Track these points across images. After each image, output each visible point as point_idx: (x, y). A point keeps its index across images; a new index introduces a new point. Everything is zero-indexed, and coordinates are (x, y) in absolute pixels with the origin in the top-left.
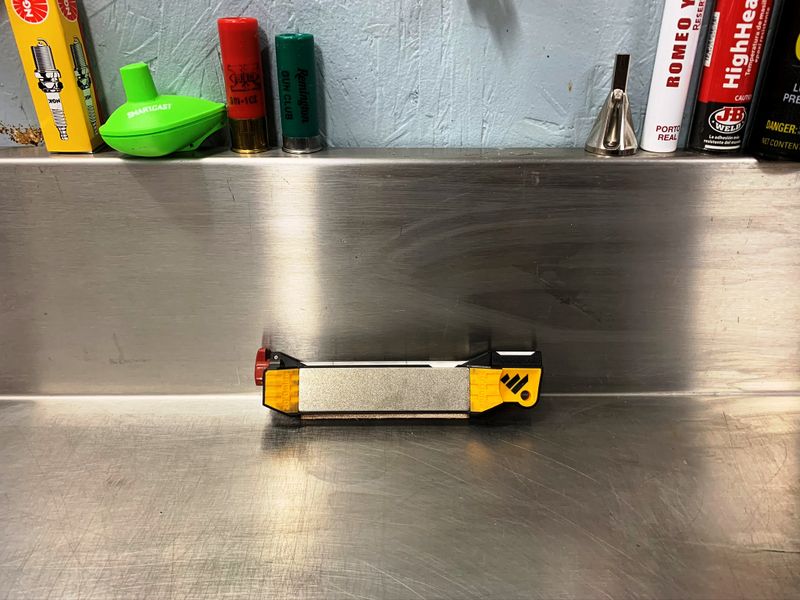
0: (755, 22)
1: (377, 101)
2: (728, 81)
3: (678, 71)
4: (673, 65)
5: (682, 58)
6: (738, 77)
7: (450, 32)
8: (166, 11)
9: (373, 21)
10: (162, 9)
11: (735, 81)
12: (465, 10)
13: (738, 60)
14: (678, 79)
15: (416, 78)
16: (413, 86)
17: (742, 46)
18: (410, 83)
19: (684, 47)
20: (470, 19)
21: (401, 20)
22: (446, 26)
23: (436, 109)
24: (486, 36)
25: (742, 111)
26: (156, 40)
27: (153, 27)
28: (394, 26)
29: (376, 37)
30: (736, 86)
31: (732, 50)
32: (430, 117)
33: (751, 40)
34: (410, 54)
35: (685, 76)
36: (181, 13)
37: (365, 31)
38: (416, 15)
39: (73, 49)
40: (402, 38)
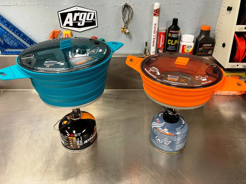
0: (163, 39)
6: (161, 45)
14: (154, 45)
19: (154, 41)
25: (162, 50)
31: (160, 42)
33: (162, 41)
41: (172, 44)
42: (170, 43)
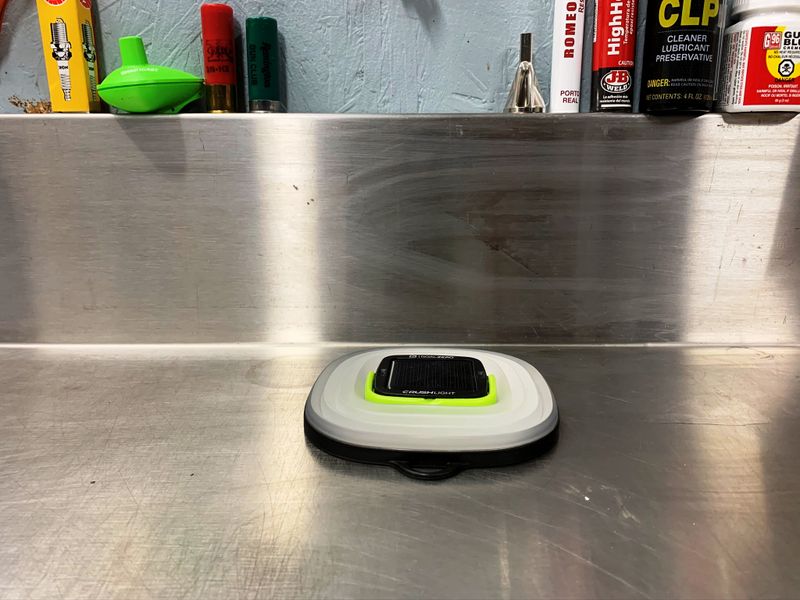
0: (625, 1)
1: (330, 79)
2: (610, 49)
3: (572, 45)
4: (567, 40)
5: (574, 34)
6: (618, 45)
7: (388, 22)
8: (162, 6)
9: (326, 14)
10: (158, 5)
11: (617, 49)
12: (399, 5)
13: (616, 32)
14: (572, 51)
15: (362, 59)
16: (359, 66)
17: (617, 21)
18: (357, 63)
19: (574, 25)
20: (403, 11)
21: (348, 13)
22: (384, 18)
23: (378, 85)
24: (417, 25)
25: (626, 75)
26: (152, 28)
27: (150, 18)
28: (342, 18)
29: (329, 27)
30: (618, 53)
31: (611, 24)
32: (374, 92)
33: (624, 15)
34: (356, 40)
35: (577, 48)
36: (173, 7)
37: (320, 22)
38: (360, 9)
39: (84, 28)
40: (349, 27)
41: (687, 20)
42: (674, 18)
